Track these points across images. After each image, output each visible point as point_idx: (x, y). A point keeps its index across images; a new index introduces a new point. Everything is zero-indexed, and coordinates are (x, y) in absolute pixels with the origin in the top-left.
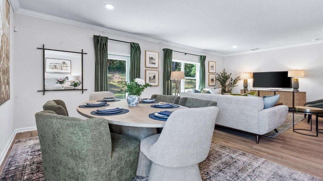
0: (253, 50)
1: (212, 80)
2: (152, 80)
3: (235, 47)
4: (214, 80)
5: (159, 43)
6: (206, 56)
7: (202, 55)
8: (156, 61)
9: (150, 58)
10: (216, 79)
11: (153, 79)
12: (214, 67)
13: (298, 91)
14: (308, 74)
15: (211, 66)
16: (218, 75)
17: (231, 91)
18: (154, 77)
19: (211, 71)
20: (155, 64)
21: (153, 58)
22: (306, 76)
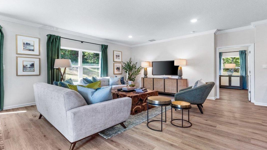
0: (151, 41)
1: (118, 69)
2: (28, 69)
3: (130, 37)
4: (121, 69)
5: (39, 28)
6: (107, 46)
7: (103, 44)
8: (36, 48)
9: (24, 44)
10: (123, 68)
11: (30, 67)
12: (120, 56)
13: (181, 79)
14: (188, 63)
15: (116, 55)
16: (125, 64)
17: (135, 78)
18: (32, 65)
19: (115, 60)
20: (33, 50)
21: (29, 44)
22: (187, 65)
